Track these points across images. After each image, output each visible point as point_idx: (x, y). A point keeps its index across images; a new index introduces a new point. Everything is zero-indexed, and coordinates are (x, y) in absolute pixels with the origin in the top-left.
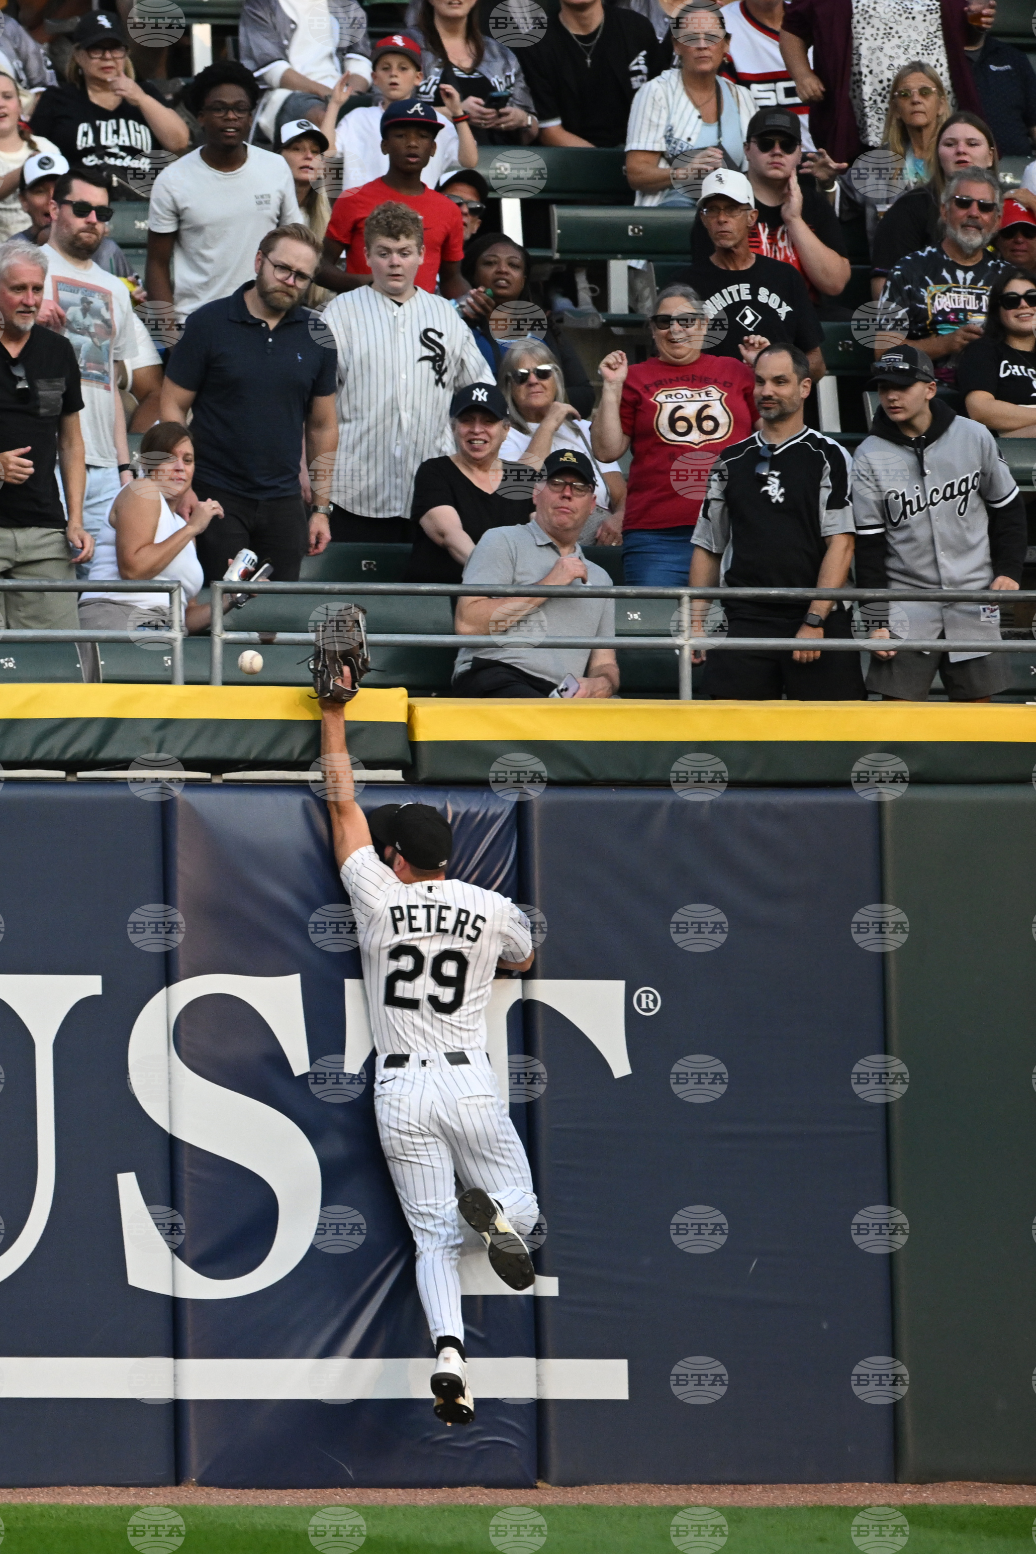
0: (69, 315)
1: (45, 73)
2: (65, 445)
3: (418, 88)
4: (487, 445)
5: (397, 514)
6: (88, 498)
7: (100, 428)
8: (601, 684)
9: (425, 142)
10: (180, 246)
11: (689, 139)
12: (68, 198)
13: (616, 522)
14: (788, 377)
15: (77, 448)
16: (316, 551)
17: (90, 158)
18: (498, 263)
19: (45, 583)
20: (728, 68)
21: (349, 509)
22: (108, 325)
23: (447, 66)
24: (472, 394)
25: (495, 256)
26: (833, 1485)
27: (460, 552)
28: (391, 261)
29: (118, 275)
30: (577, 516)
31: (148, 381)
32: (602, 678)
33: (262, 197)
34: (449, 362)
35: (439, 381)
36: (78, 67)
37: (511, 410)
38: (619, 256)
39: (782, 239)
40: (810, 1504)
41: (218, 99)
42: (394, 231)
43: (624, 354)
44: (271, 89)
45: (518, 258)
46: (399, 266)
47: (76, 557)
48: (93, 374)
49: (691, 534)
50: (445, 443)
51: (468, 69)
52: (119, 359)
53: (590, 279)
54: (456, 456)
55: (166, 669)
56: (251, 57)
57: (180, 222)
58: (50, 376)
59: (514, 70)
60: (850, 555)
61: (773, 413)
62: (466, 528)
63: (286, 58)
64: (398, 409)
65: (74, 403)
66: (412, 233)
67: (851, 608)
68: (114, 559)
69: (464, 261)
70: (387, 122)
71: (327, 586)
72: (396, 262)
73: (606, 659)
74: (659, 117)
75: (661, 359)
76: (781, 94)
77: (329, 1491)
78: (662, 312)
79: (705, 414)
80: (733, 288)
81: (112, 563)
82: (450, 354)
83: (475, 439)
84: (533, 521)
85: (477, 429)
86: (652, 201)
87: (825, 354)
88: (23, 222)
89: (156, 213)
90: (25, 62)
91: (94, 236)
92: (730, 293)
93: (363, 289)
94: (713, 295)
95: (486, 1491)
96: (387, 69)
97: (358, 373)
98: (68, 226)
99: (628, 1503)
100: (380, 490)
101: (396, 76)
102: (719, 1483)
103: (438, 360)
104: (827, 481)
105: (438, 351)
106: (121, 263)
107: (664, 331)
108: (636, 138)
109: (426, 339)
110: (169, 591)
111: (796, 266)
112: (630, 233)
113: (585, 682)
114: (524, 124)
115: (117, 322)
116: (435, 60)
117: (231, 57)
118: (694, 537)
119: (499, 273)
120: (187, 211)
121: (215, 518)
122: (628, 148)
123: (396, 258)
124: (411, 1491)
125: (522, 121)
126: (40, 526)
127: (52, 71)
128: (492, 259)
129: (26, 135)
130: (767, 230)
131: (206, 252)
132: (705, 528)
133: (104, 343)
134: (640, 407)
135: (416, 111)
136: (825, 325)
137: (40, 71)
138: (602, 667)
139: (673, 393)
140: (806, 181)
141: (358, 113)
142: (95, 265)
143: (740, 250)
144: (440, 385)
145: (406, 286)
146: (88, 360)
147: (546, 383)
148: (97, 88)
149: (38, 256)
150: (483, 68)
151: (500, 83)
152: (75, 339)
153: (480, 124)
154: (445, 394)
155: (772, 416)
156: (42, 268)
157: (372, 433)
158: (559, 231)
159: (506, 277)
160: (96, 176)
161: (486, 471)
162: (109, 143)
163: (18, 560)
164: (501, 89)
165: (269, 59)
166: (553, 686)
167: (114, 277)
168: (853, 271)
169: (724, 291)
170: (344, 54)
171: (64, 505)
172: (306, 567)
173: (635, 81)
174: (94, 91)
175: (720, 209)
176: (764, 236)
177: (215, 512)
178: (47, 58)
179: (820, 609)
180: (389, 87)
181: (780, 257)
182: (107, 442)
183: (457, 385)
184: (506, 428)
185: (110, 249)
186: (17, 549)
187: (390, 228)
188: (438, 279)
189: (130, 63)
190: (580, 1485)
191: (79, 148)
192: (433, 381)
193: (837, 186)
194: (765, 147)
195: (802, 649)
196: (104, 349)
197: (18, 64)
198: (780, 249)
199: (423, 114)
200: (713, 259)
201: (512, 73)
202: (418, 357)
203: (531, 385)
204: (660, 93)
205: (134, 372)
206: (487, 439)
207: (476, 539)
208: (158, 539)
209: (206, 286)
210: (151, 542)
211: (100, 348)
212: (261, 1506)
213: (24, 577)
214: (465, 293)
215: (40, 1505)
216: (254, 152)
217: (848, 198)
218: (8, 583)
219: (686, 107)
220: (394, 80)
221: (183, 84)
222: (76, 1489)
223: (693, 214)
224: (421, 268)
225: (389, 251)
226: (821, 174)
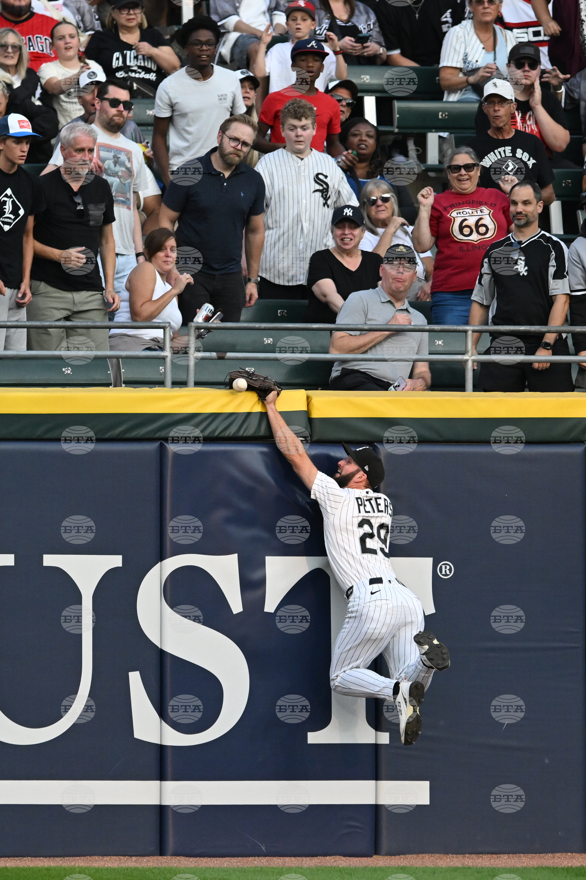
0: (106, 165)
1: (94, 23)
2: (104, 242)
3: (315, 31)
4: (352, 241)
5: (301, 283)
6: (117, 273)
7: (124, 231)
8: (420, 383)
9: (317, 64)
10: (173, 125)
11: (477, 61)
12: (106, 96)
13: (427, 287)
14: (531, 201)
15: (110, 244)
16: (249, 305)
17: (120, 73)
18: (360, 135)
19: (90, 324)
20: (500, 20)
21: (272, 281)
22: (130, 171)
23: (333, 18)
24: (344, 212)
25: (358, 131)
26: (549, 855)
27: (336, 306)
28: (297, 133)
29: (136, 142)
30: (406, 284)
31: (152, 204)
32: (420, 380)
33: (222, 95)
34: (332, 193)
35: (325, 204)
36: (113, 19)
37: (366, 221)
38: (433, 130)
39: (529, 119)
40: (536, 866)
41: (197, 38)
42: (299, 115)
43: (432, 189)
44: (229, 32)
45: (372, 132)
46: (301, 136)
47: (111, 308)
48: (120, 200)
49: (472, 294)
50: (328, 240)
51: (345, 20)
52: (137, 191)
53: (416, 144)
54: (334, 249)
55: (161, 374)
56: (217, 13)
57: (173, 111)
58: (96, 202)
59: (373, 21)
60: (567, 306)
61: (522, 222)
62: (339, 291)
63: (238, 14)
64: (301, 221)
65: (109, 218)
66: (309, 116)
67: (567, 337)
68: (128, 310)
69: (340, 134)
70: (295, 53)
71: (257, 325)
72: (299, 134)
73: (423, 368)
74: (460, 48)
75: (453, 191)
76: (531, 35)
77: (250, 859)
78: (454, 163)
79: (480, 223)
80: (501, 149)
81: (127, 312)
82: (332, 188)
83: (345, 238)
84: (379, 286)
85: (347, 232)
86: (454, 98)
87: (555, 188)
88: (80, 110)
89: (159, 106)
90: (83, 16)
91: (122, 119)
92: (500, 152)
93: (280, 150)
94: (490, 153)
95: (344, 858)
96: (295, 20)
97: (277, 200)
98: (106, 112)
99: (428, 865)
100: (290, 269)
101: (300, 24)
102: (482, 853)
103: (324, 192)
104: (553, 262)
105: (325, 186)
106: (138, 135)
107: (456, 175)
108: (446, 59)
109: (317, 179)
110: (164, 328)
111: (538, 136)
112: (440, 117)
113: (410, 382)
114: (378, 53)
115: (135, 169)
116: (326, 15)
117: (205, 14)
118: (473, 296)
119: (361, 140)
120: (177, 104)
121: (188, 284)
122: (441, 65)
123: (300, 131)
124: (300, 859)
125: (377, 51)
126: (88, 290)
127: (99, 22)
128: (357, 132)
129: (82, 59)
130: (520, 115)
131: (188, 129)
132: (479, 291)
133: (127, 182)
134: (441, 220)
135: (312, 46)
136: (555, 171)
137: (92, 22)
138: (421, 373)
139: (461, 211)
140: (545, 86)
141: (278, 47)
142: (122, 135)
143: (507, 127)
144: (326, 206)
145: (306, 148)
146: (117, 191)
147: (387, 204)
148: (124, 31)
149: (92, 131)
150: (354, 20)
151: (364, 29)
152: (110, 180)
153: (352, 53)
154: (329, 212)
155: (522, 223)
156: (94, 138)
157: (286, 235)
158: (398, 116)
159: (364, 143)
160: (123, 84)
161: (351, 257)
162: (132, 64)
163: (75, 310)
164: (364, 32)
165: (227, 14)
166: (390, 385)
167: (134, 143)
168: (571, 139)
169: (496, 151)
170: (272, 12)
171: (103, 277)
172: (245, 314)
173: (444, 28)
174: (123, 33)
175: (495, 103)
176: (518, 118)
177: (188, 281)
178: (95, 14)
179: (550, 338)
180: (295, 31)
181: (528, 130)
182: (128, 240)
183: (336, 206)
184: (363, 231)
185: (131, 127)
186: (74, 303)
187: (296, 113)
188: (325, 144)
189: (144, 16)
190: (399, 855)
191: (114, 67)
192: (322, 204)
193: (563, 89)
194: (519, 66)
195: (539, 362)
196: (127, 185)
197: (78, 17)
198: (528, 126)
199: (316, 47)
200: (490, 132)
201: (371, 23)
202: (313, 190)
203: (378, 206)
204: (461, 34)
205: (145, 199)
206: (352, 237)
207: (345, 298)
208: (155, 298)
209: (188, 148)
210: (151, 300)
211: (124, 184)
212: (210, 868)
213: (78, 320)
214: (340, 154)
215: (79, 867)
216: (218, 69)
217: (570, 96)
218: (68, 323)
219: (476, 42)
220: (298, 26)
221: (176, 29)
222: (101, 858)
223: (477, 105)
224: (314, 137)
225: (295, 127)
226: (554, 82)
